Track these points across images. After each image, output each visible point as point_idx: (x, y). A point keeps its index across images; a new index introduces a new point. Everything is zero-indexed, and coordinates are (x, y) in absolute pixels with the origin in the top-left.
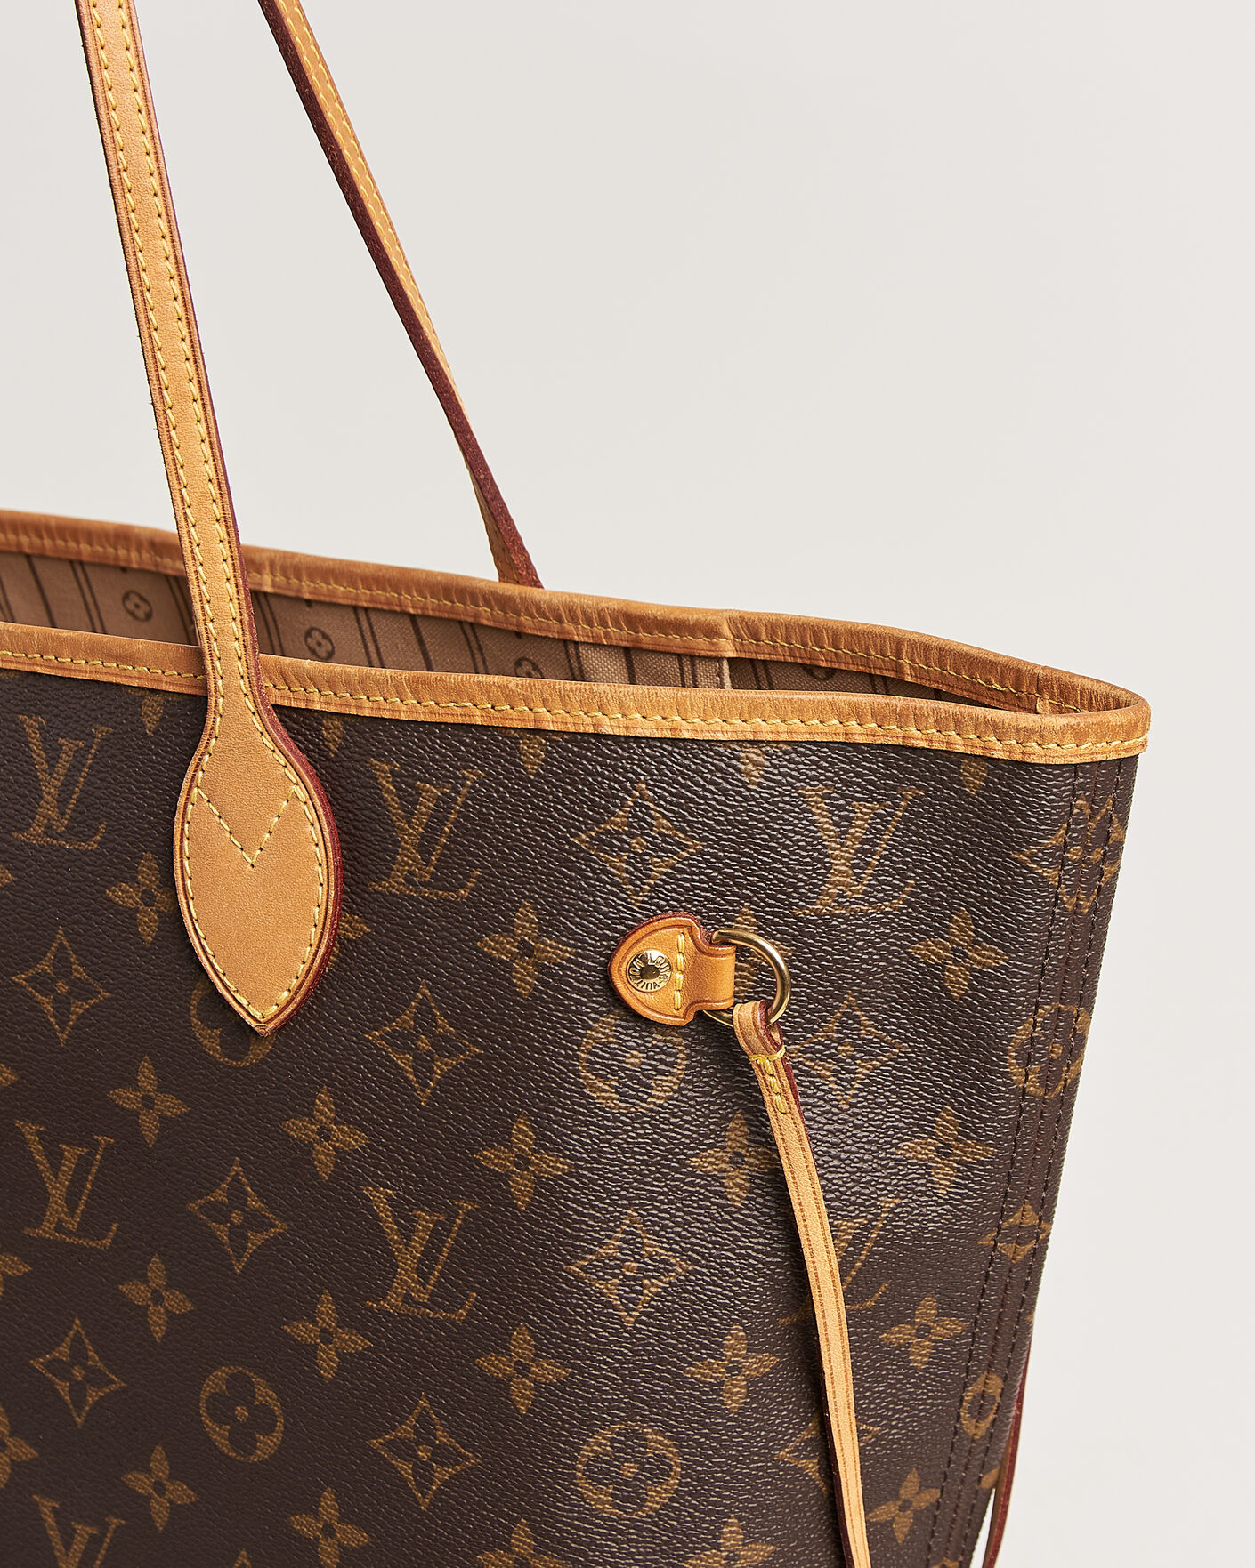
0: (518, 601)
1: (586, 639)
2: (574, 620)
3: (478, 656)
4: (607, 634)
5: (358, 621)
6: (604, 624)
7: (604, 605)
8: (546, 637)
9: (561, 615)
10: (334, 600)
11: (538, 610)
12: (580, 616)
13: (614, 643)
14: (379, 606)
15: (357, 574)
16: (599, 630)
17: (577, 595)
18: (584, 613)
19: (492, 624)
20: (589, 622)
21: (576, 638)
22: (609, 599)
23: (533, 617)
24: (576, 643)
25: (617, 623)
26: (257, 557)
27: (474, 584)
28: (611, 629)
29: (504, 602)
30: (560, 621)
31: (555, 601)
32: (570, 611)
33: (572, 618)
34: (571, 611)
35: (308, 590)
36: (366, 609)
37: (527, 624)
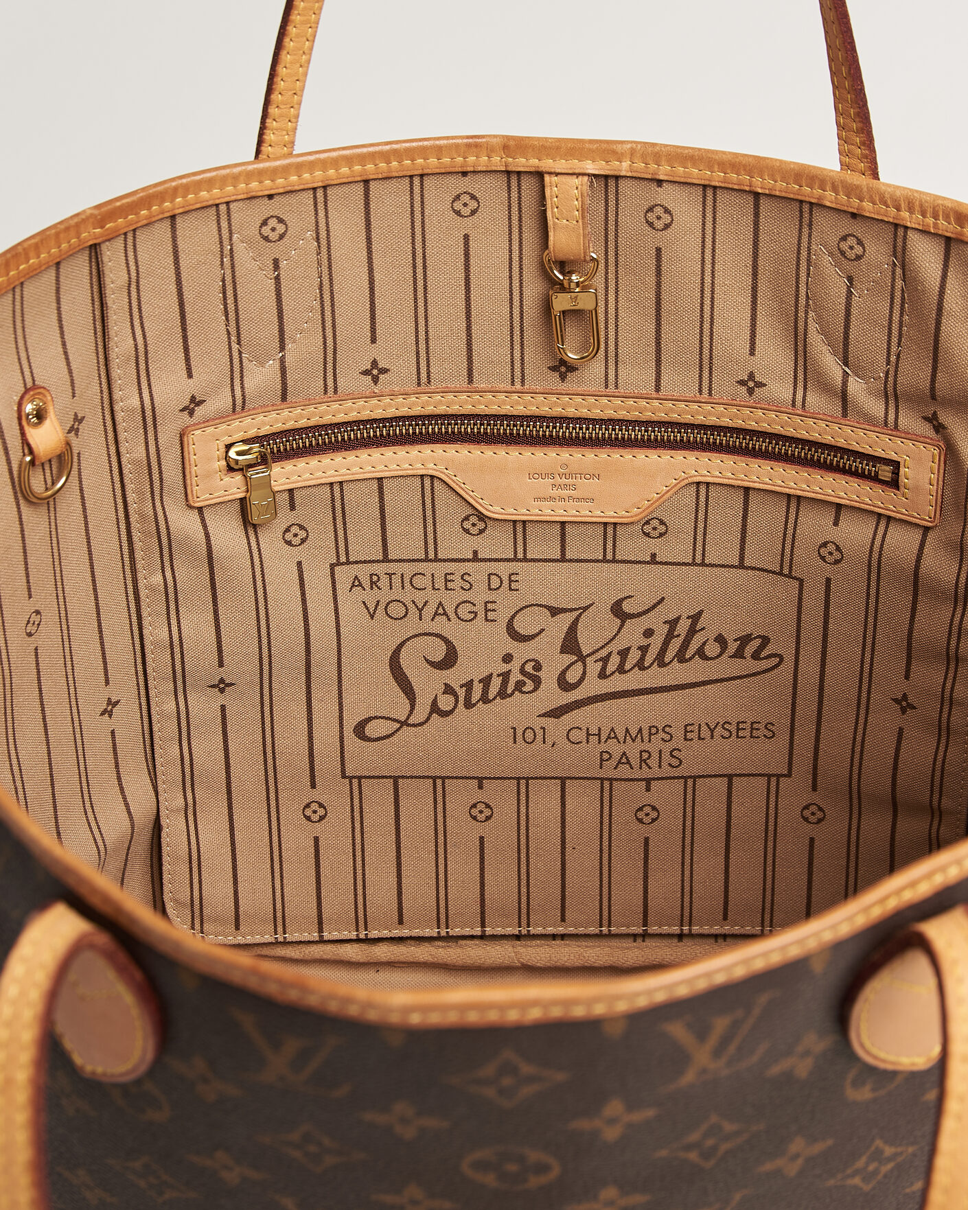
0: (865, 189)
1: (917, 226)
2: (911, 210)
3: (805, 230)
4: (935, 225)
5: (704, 197)
6: (936, 217)
7: (940, 202)
8: (882, 221)
9: (900, 205)
10: (689, 181)
11: (882, 199)
12: (917, 208)
13: (940, 232)
14: (730, 186)
15: (715, 160)
16: (930, 221)
17: (917, 191)
18: (921, 206)
19: (833, 205)
20: (924, 214)
21: (909, 224)
22: (944, 198)
23: (874, 203)
24: (906, 228)
25: (947, 218)
26: (619, 148)
27: (825, 173)
29: (850, 190)
30: (898, 209)
31: (898, 193)
32: (909, 203)
33: (910, 208)
34: (912, 202)
35: (663, 172)
36: (715, 188)
37: (868, 208)
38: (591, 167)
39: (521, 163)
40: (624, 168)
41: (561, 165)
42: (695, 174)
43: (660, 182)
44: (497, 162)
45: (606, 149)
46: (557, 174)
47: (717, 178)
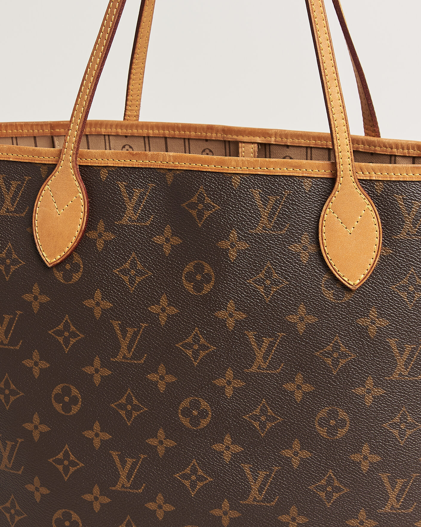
0: (376, 142)
1: (400, 154)
2: (397, 148)
4: (409, 153)
5: (307, 152)
6: (408, 149)
7: (410, 142)
8: (385, 154)
9: (392, 146)
10: (300, 145)
11: (384, 145)
12: (400, 147)
13: (411, 155)
14: (318, 146)
15: (311, 136)
16: (406, 151)
17: (399, 140)
18: (402, 145)
19: (363, 151)
20: (403, 149)
21: (397, 154)
23: (381, 148)
24: (396, 156)
25: (413, 148)
26: (270, 132)
27: (358, 137)
28: (411, 151)
29: (370, 143)
30: (392, 149)
31: (391, 142)
32: (396, 145)
33: (397, 147)
34: (397, 145)
35: (289, 142)
36: (311, 148)
37: (378, 150)
38: (259, 140)
39: (230, 137)
40: (273, 141)
41: (246, 139)
42: (303, 142)
43: (288, 146)
44: (220, 136)
45: (264, 133)
46: (244, 142)
47: (312, 143)
